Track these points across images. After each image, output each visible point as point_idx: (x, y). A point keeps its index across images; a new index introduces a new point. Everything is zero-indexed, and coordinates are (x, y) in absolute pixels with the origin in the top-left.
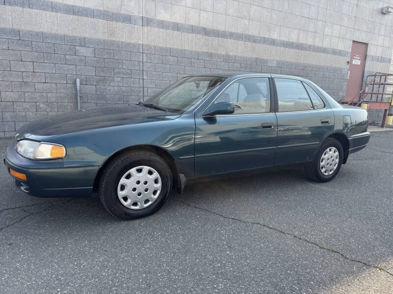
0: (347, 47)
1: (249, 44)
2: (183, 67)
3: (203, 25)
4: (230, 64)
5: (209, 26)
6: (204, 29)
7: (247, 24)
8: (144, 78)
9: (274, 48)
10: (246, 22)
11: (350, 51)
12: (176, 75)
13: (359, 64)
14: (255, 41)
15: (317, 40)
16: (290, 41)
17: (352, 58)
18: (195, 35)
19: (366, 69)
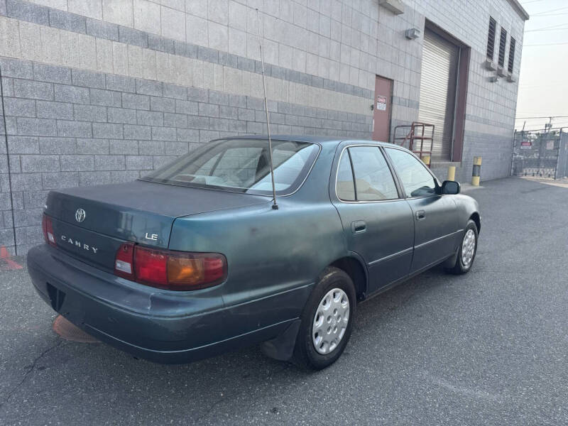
0: (369, 84)
1: (231, 71)
2: (105, 109)
3: (140, 26)
4: (201, 105)
5: (154, 31)
6: (145, 36)
7: (225, 34)
8: (9, 132)
9: (271, 81)
10: (223, 29)
11: (374, 90)
12: (89, 124)
13: (385, 109)
14: (239, 66)
15: (332, 70)
16: (295, 69)
17: (376, 101)
18: (124, 45)
19: (394, 117)
